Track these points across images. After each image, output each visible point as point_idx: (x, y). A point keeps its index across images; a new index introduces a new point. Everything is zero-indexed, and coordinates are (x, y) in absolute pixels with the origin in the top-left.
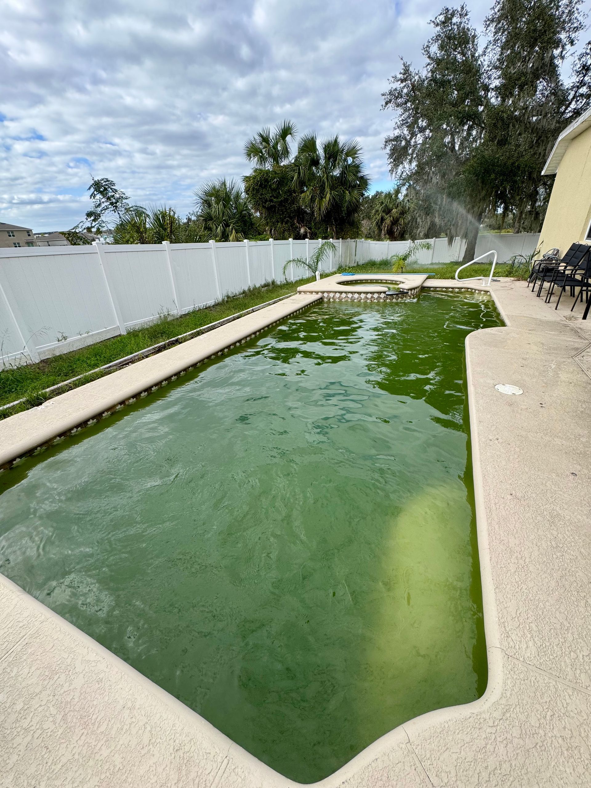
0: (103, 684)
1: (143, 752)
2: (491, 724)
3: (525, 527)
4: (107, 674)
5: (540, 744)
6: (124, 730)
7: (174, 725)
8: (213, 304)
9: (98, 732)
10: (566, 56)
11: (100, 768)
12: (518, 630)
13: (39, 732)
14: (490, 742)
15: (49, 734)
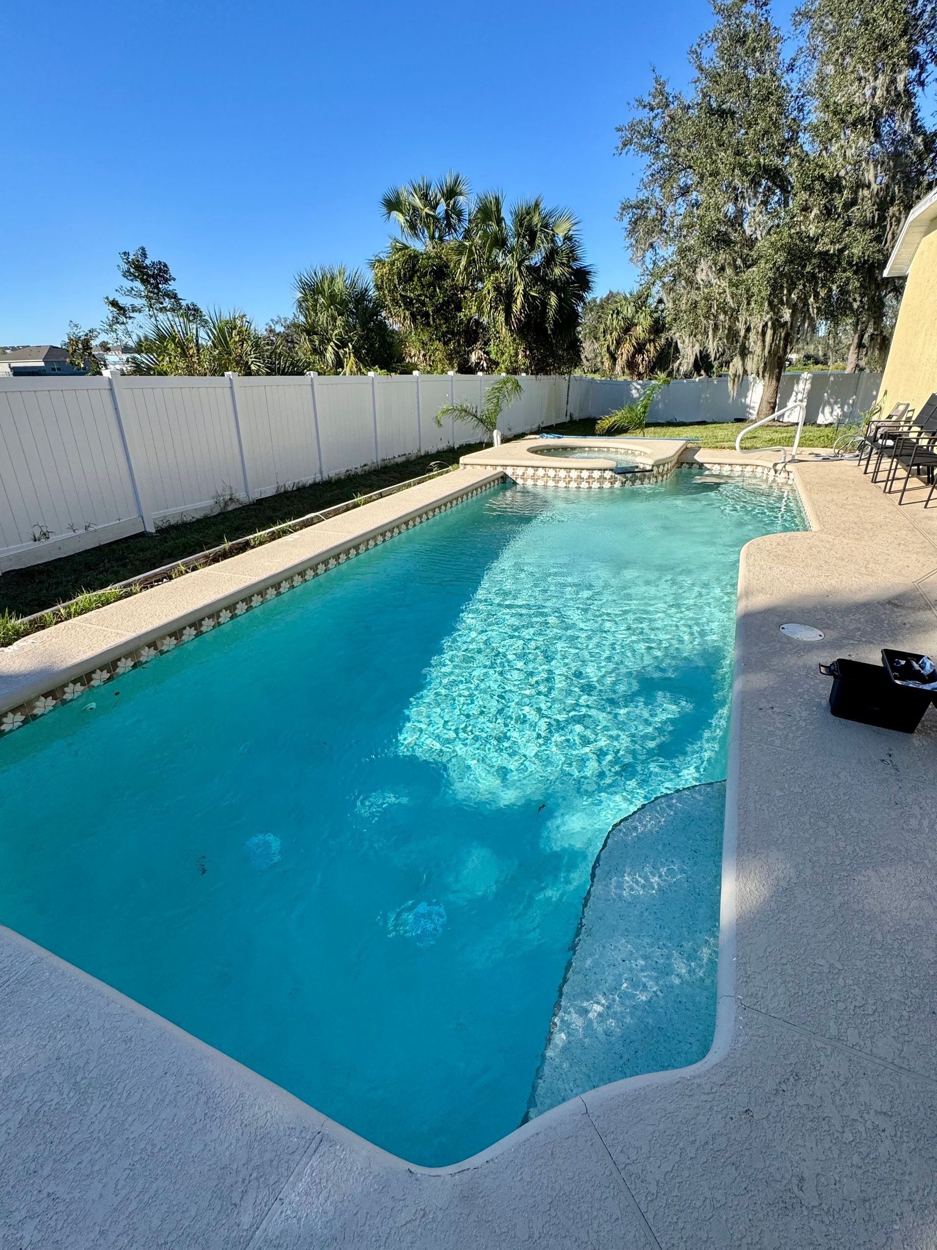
0: (133, 1045)
1: (195, 1128)
2: (707, 1091)
3: (796, 836)
4: (138, 1032)
5: (774, 1114)
6: (167, 1101)
7: (241, 1095)
8: (310, 482)
9: (128, 1103)
10: (926, 80)
11: (131, 1148)
12: (764, 973)
13: (38, 1104)
14: (703, 1111)
15: (52, 1108)
